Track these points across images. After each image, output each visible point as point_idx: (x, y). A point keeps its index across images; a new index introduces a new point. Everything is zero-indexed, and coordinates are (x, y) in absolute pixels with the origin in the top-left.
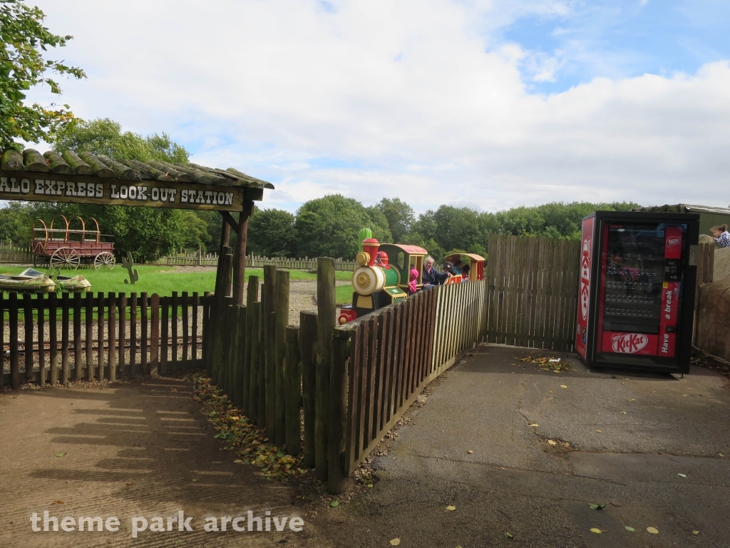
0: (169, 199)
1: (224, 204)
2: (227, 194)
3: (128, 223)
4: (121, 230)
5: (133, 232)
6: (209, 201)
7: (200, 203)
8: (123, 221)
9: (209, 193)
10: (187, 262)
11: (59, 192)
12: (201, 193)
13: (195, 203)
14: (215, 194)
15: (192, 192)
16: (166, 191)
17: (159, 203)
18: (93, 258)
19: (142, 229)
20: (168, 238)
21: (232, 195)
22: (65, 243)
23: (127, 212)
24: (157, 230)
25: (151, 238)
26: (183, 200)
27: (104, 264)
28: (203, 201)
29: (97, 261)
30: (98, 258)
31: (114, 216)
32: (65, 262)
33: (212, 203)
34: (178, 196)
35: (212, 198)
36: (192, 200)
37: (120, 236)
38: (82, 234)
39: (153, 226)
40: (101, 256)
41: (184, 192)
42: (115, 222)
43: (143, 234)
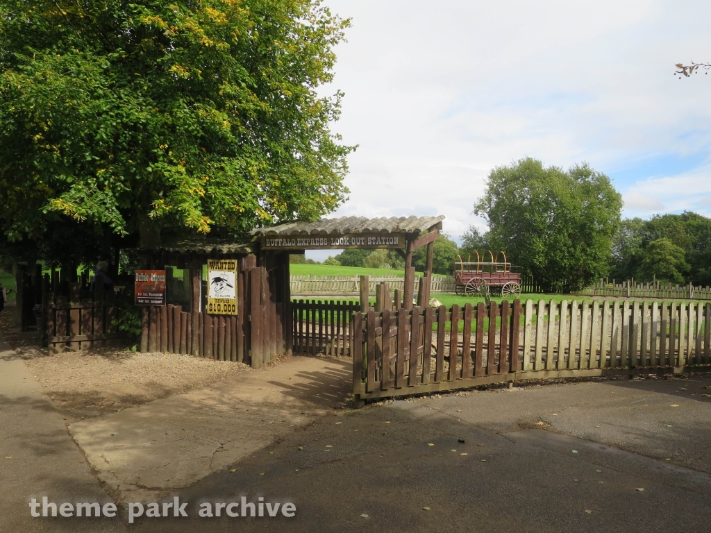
0: (361, 243)
1: (393, 244)
2: (395, 238)
3: (547, 254)
4: (540, 262)
5: (552, 263)
6: (384, 243)
7: (379, 245)
8: (542, 253)
9: (383, 238)
10: (617, 293)
11: (308, 244)
12: (379, 238)
13: (376, 245)
14: (387, 238)
15: (374, 238)
16: (359, 239)
17: (356, 246)
18: (501, 287)
19: (562, 259)
20: (589, 268)
21: (397, 238)
22: (477, 275)
23: (545, 244)
24: (578, 260)
25: (572, 268)
26: (369, 243)
27: (511, 293)
28: (380, 243)
29: (504, 290)
30: (505, 287)
31: (533, 249)
32: (477, 291)
33: (385, 244)
34: (366, 242)
35: (386, 241)
36: (374, 243)
37: (540, 267)
38: (490, 266)
39: (572, 255)
40: (508, 285)
41: (369, 238)
42: (534, 255)
43: (563, 265)
